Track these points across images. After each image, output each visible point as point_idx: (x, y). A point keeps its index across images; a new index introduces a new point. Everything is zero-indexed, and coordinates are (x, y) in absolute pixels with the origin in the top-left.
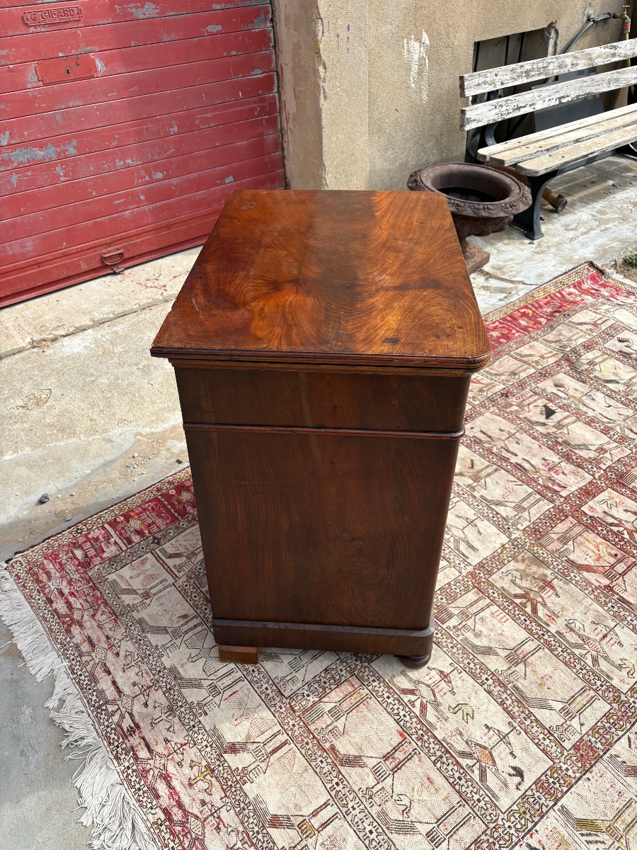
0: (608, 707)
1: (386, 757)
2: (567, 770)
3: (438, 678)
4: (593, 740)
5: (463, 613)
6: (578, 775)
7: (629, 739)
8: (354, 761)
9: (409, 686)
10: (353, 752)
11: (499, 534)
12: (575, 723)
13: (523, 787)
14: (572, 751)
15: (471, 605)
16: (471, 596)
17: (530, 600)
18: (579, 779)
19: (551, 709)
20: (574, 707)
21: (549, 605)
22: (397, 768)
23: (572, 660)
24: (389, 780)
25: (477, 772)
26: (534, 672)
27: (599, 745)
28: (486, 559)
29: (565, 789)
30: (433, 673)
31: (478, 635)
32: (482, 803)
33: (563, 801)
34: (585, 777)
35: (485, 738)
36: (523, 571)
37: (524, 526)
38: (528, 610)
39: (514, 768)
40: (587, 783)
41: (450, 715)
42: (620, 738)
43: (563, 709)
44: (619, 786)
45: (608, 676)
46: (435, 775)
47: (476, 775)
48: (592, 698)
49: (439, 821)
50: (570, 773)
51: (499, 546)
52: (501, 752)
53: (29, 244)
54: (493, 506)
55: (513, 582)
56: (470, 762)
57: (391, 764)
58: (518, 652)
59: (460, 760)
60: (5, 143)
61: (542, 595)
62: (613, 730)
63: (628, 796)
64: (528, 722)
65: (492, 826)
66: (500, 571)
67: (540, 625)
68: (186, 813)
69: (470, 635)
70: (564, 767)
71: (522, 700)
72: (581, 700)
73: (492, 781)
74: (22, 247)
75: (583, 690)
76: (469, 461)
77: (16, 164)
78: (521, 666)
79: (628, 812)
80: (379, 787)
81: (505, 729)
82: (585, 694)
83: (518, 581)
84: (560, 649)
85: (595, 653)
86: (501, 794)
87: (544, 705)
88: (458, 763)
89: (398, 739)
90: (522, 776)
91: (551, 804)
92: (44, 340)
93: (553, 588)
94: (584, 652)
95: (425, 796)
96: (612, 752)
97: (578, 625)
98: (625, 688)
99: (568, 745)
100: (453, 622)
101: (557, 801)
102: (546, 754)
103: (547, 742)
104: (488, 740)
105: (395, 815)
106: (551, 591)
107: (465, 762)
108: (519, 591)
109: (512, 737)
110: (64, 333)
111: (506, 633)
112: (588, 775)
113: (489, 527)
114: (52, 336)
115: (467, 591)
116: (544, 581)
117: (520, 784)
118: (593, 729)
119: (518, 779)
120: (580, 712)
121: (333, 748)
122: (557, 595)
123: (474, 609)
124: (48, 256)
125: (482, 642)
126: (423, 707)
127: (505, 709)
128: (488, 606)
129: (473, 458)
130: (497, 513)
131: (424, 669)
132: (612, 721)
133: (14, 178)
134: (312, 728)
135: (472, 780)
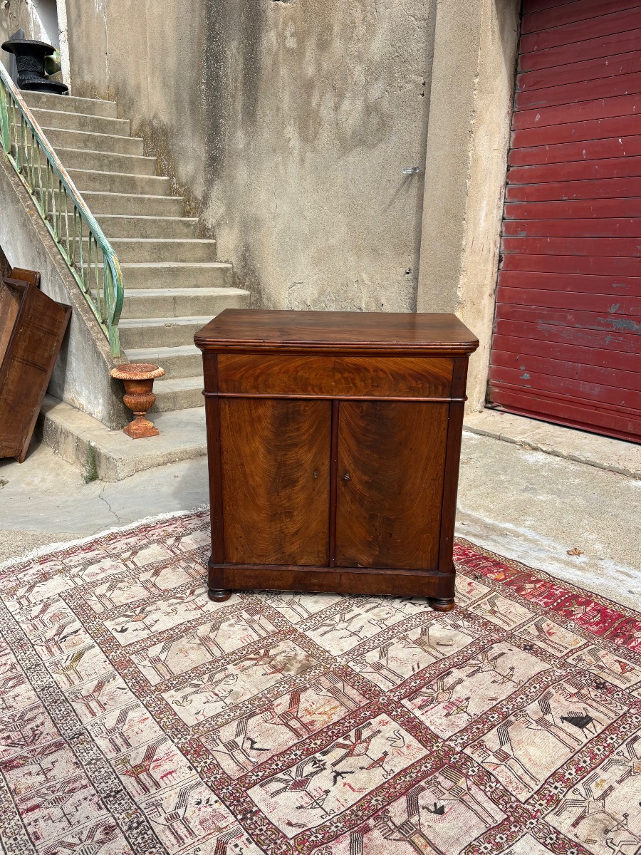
0: (153, 684)
1: (154, 585)
2: (116, 652)
3: (200, 604)
4: (131, 669)
5: (254, 621)
6: (110, 657)
7: (124, 689)
8: (156, 573)
9: (197, 592)
10: (161, 574)
11: (342, 650)
12: (147, 663)
13: (113, 632)
14: (128, 658)
15: (261, 627)
16: (270, 628)
17: (262, 658)
18: (107, 657)
19: (161, 653)
20: (159, 666)
21: (255, 668)
22: (146, 588)
23: (198, 672)
24: (141, 585)
25: (130, 614)
26: (192, 648)
27: (126, 671)
28: (311, 640)
29: (104, 649)
30: (204, 603)
31: (231, 625)
32: (111, 613)
33: (97, 647)
34: (107, 660)
35: (150, 619)
36: (295, 658)
37: (353, 668)
38: (252, 656)
39: (126, 629)
40: (103, 660)
41: (171, 608)
42: (126, 683)
43: (160, 659)
44: (94, 676)
45: (179, 689)
46: (136, 599)
47: (129, 613)
48: (164, 677)
49: (110, 600)
50: (113, 653)
51: (327, 649)
52: (140, 625)
53: (597, 390)
54: (379, 649)
55: (284, 652)
56: (137, 612)
57: (149, 585)
58: (211, 643)
59: (140, 608)
60: (613, 311)
61: (267, 665)
62: (134, 681)
63: (86, 679)
64: (155, 640)
65: (97, 616)
66: (296, 646)
67: (235, 660)
68: (149, 531)
69: (232, 621)
70: (118, 652)
71: (172, 639)
72: (163, 670)
73: (122, 619)
74: (591, 390)
75: (170, 672)
76: (451, 643)
77: (614, 329)
78: (199, 642)
79: (76, 677)
80: (138, 582)
81: (153, 629)
82: (168, 674)
83: (284, 654)
84: (210, 667)
85: (202, 686)
86: (113, 622)
87: (164, 649)
88: (138, 607)
89: (163, 588)
90: (121, 632)
91: (98, 641)
92: (529, 445)
93: (273, 673)
94: (205, 681)
95: (125, 595)
96: (118, 677)
97: (231, 682)
98: (165, 695)
99: (133, 657)
100: (246, 616)
101: (98, 644)
102: (130, 644)
103: (138, 646)
104: (148, 621)
105: (120, 585)
106: (269, 672)
107: (138, 610)
108: (272, 652)
109: (147, 632)
110: (544, 449)
111: (230, 640)
112: (108, 662)
113: (351, 645)
114: (535, 445)
115: (276, 626)
116: (283, 669)
117: (116, 630)
118: (139, 671)
119: (119, 629)
120: (155, 668)
121: (166, 567)
122: (265, 674)
123: (257, 627)
124: (606, 405)
125: (224, 626)
126: (181, 598)
127: (167, 630)
128: (260, 636)
129: (455, 646)
130: (368, 651)
131: (208, 599)
132: (141, 682)
133: (608, 339)
134: (181, 561)
135: (126, 611)
